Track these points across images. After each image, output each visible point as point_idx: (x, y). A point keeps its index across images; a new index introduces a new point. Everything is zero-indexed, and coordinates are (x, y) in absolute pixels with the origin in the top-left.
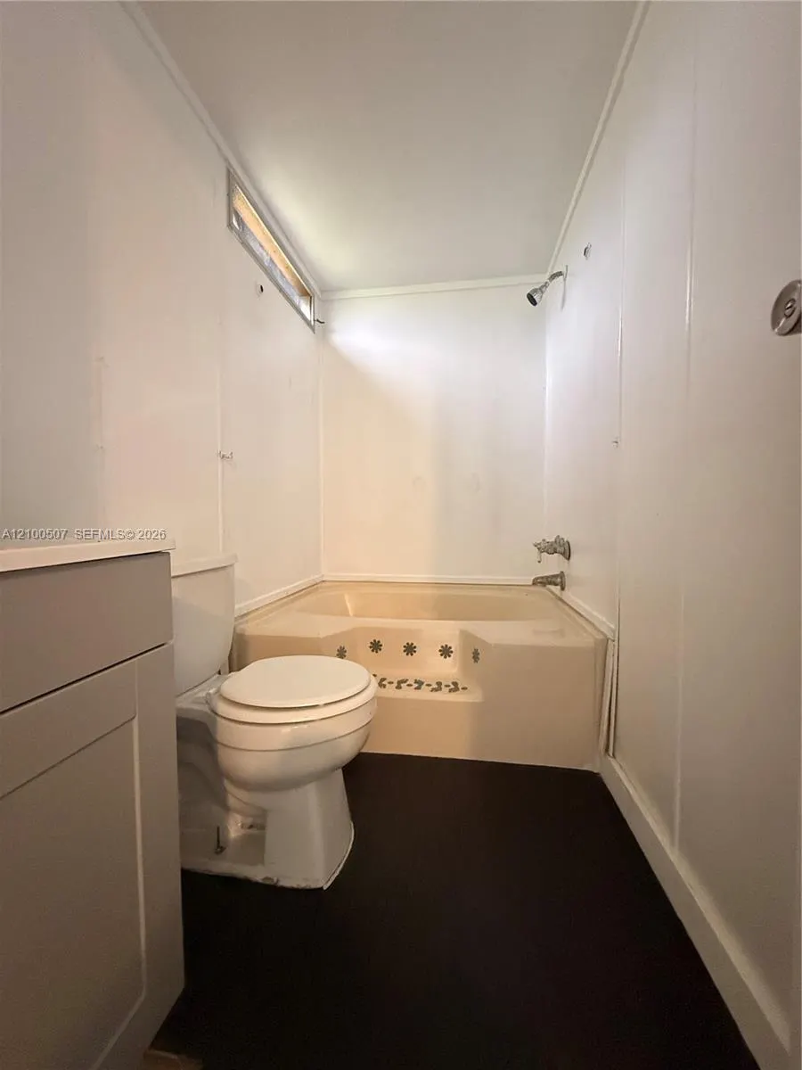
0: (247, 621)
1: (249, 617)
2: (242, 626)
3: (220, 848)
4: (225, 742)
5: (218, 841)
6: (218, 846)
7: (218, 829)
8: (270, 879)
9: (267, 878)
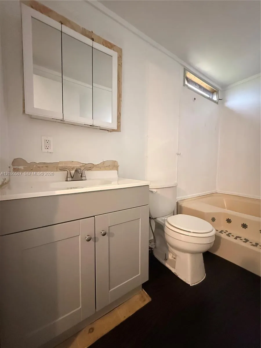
0: (183, 202)
1: (184, 201)
2: (181, 203)
3: (166, 259)
4: (167, 233)
5: (165, 257)
6: (165, 258)
7: (166, 254)
8: (176, 273)
9: (175, 273)
